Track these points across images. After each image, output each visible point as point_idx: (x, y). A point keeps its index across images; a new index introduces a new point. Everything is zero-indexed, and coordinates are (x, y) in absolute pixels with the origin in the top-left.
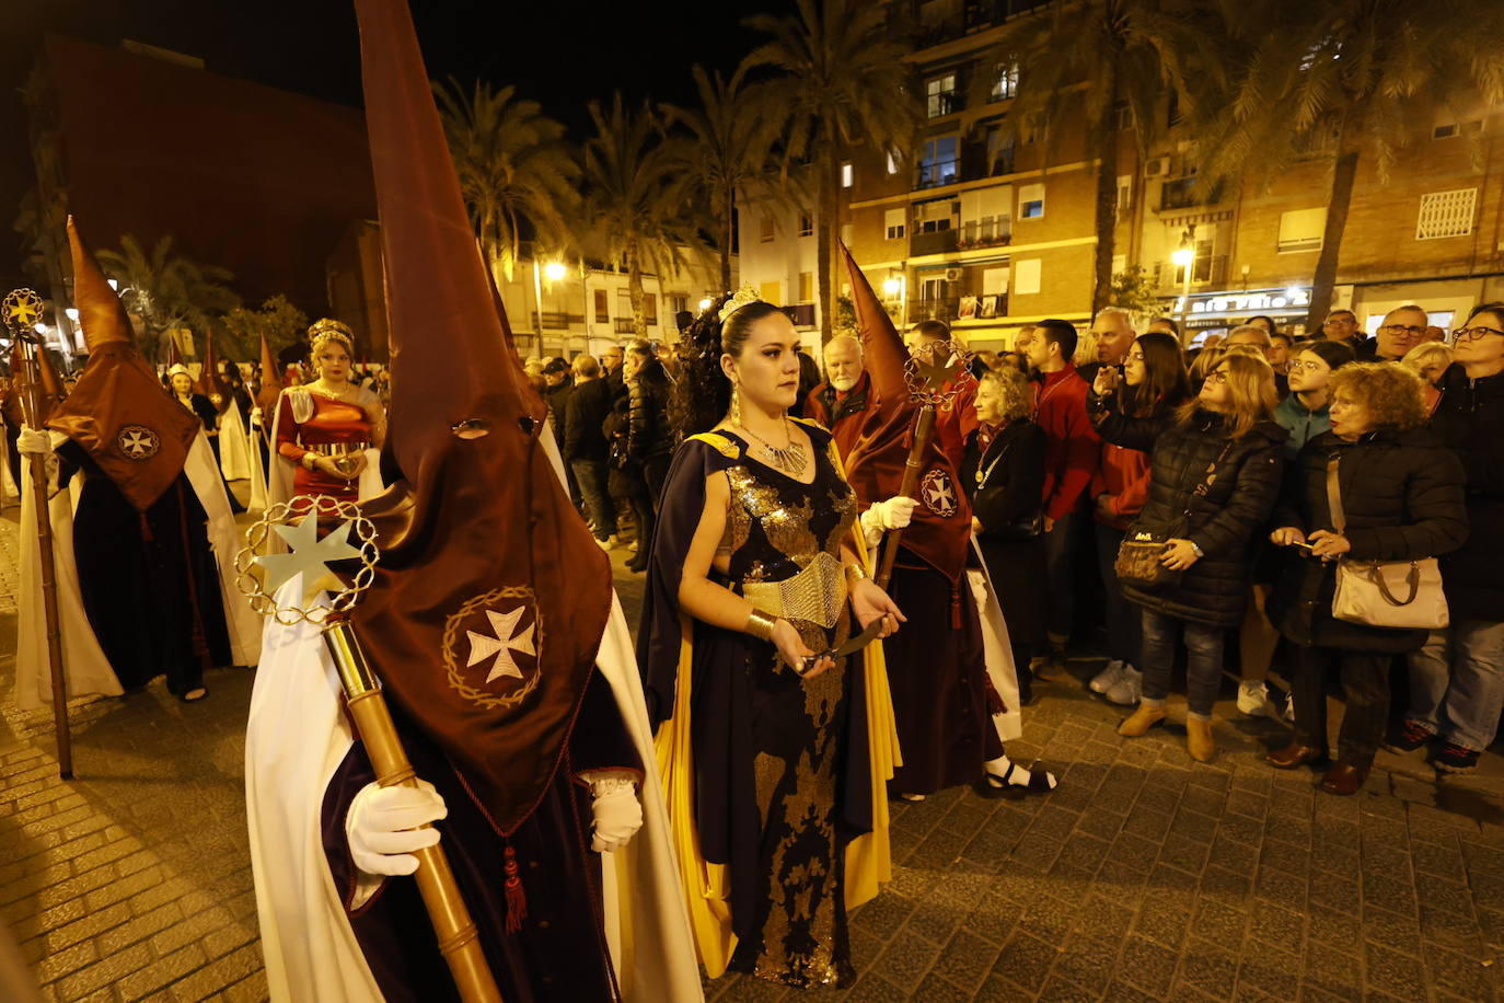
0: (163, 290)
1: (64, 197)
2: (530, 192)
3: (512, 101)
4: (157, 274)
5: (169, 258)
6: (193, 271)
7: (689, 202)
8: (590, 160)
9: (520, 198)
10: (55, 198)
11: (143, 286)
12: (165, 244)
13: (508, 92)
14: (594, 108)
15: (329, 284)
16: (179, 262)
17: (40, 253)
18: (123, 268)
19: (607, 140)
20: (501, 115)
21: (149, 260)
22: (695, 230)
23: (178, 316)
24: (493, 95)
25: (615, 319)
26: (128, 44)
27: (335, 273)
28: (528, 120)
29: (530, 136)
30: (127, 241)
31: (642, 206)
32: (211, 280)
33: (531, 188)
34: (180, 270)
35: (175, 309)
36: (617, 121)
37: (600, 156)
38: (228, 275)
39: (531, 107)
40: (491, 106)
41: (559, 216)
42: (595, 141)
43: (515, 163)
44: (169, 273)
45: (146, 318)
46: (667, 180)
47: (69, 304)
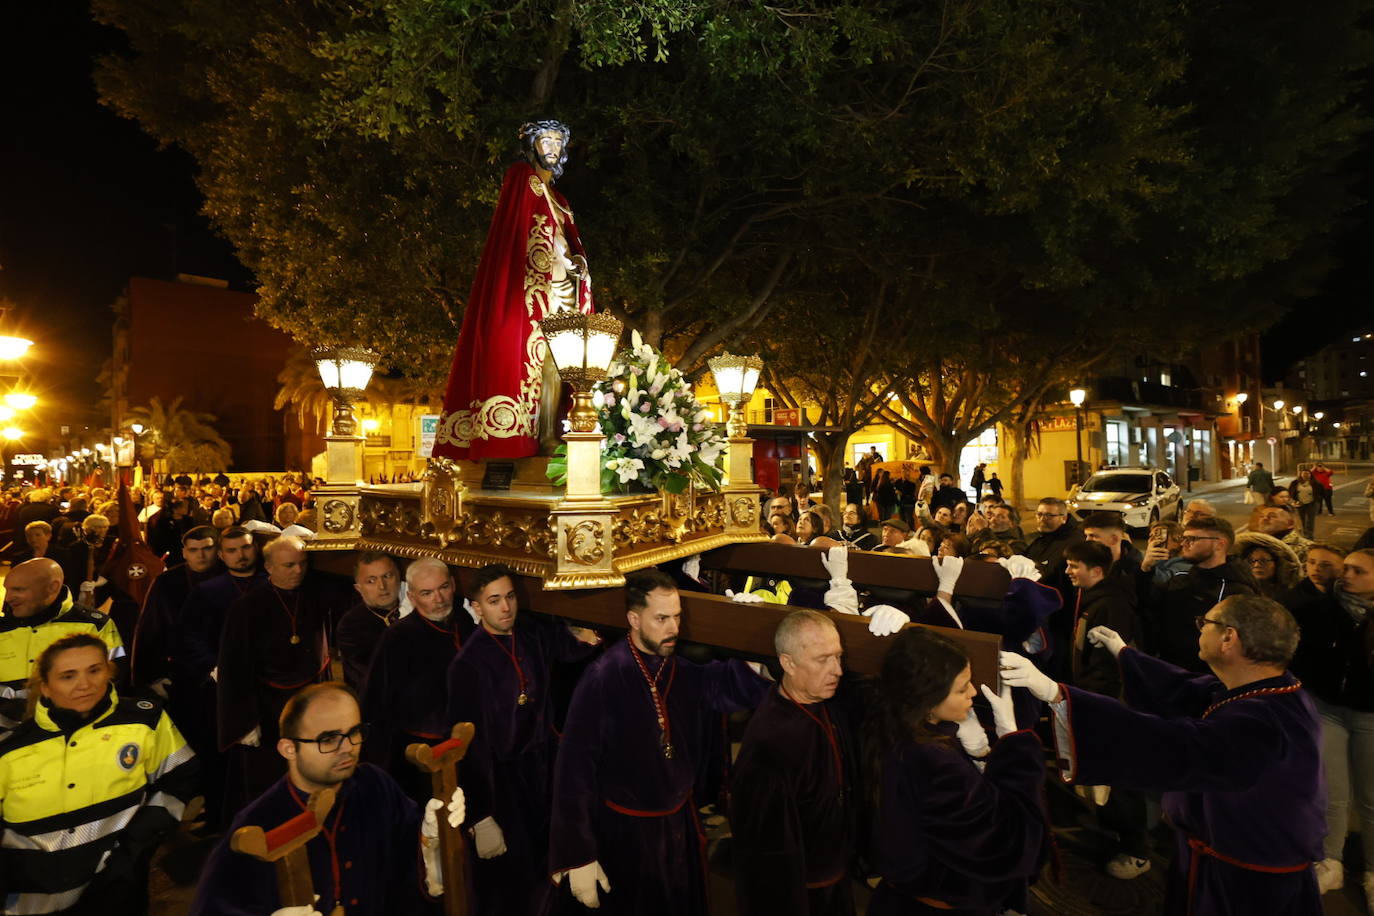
0: (171, 429)
1: (126, 368)
4: (168, 418)
5: (179, 409)
6: (191, 418)
10: (121, 369)
11: (157, 429)
12: (179, 400)
16: (184, 412)
17: (108, 398)
18: (146, 416)
21: (166, 410)
23: (177, 445)
26: (183, 276)
30: (154, 402)
32: (201, 422)
34: (183, 419)
35: (176, 440)
38: (211, 417)
44: (176, 419)
45: (157, 446)
47: (117, 435)
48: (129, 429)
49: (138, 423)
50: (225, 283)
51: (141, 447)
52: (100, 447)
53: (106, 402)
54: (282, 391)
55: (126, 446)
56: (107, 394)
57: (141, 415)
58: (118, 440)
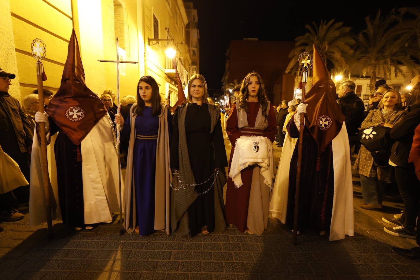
2: (334, 53)
3: (332, 25)
7: (407, 45)
8: (361, 38)
9: (330, 55)
10: (227, 74)
13: (332, 21)
14: (367, 19)
15: (274, 88)
19: (370, 30)
20: (328, 30)
22: (408, 56)
24: (326, 24)
25: (364, 95)
26: (245, 39)
27: (276, 85)
28: (338, 29)
29: (337, 33)
31: (382, 51)
33: (334, 51)
36: (377, 21)
37: (366, 36)
39: (340, 24)
40: (325, 27)
41: (343, 59)
42: (365, 31)
43: (330, 44)
46: (396, 38)
47: (225, 96)
48: (228, 92)
49: (231, 89)
50: (256, 39)
51: (231, 98)
52: (221, 101)
53: (223, 87)
54: (292, 61)
55: (227, 99)
56: (223, 85)
57: (231, 86)
58: (225, 97)
